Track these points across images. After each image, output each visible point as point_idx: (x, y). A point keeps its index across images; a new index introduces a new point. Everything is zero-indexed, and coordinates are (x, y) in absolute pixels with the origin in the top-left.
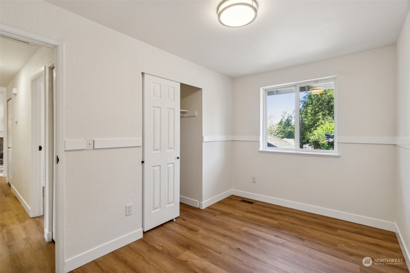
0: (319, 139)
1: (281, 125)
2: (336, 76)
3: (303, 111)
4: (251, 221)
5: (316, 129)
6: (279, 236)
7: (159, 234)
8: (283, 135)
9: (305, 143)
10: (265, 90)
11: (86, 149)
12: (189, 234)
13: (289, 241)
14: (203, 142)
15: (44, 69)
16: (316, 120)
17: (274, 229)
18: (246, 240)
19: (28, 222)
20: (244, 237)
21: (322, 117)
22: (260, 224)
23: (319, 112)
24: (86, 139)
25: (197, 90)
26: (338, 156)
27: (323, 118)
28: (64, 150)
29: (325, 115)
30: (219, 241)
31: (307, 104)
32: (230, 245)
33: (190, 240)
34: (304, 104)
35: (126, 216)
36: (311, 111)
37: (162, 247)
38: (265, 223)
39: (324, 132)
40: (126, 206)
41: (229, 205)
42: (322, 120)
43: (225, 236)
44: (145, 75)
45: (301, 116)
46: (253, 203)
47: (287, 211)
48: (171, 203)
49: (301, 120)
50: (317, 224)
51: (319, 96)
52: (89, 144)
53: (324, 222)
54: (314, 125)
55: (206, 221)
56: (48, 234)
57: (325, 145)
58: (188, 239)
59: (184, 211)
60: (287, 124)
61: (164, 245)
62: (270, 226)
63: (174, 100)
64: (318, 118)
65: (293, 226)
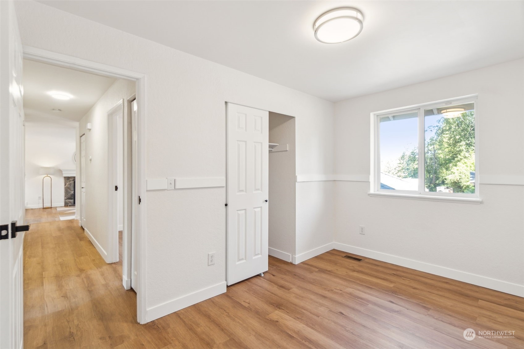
0: (460, 178)
1: (404, 159)
2: (477, 94)
3: (436, 140)
4: (358, 282)
5: (456, 165)
6: (394, 302)
7: (245, 290)
8: (406, 173)
9: (439, 185)
10: (377, 116)
11: (167, 189)
12: (280, 292)
13: (408, 309)
14: (296, 183)
15: (122, 102)
16: (456, 152)
17: (389, 293)
18: (351, 304)
19: (105, 268)
20: (348, 299)
21: (465, 148)
22: (371, 286)
23: (461, 141)
24: (167, 178)
25: (289, 118)
26: (481, 202)
27: (468, 149)
28: (146, 190)
29: (471, 145)
30: (317, 303)
31: (443, 130)
32: (330, 308)
33: (281, 298)
34: (438, 130)
35: (208, 265)
36: (449, 140)
37: (249, 304)
38: (376, 285)
39: (469, 169)
40: (208, 254)
41: (330, 261)
42: (466, 152)
43: (324, 297)
44: (229, 104)
45: (434, 148)
46: (361, 260)
47: (407, 273)
48: (258, 254)
49: (433, 152)
50: (449, 290)
51: (461, 118)
52: (171, 183)
53: (459, 289)
54: (454, 159)
55: (301, 278)
56: (127, 281)
57: (470, 187)
58: (279, 297)
59: (273, 266)
60: (412, 159)
61: (250, 302)
62: (383, 290)
63: (262, 132)
64: (459, 149)
65: (415, 291)
